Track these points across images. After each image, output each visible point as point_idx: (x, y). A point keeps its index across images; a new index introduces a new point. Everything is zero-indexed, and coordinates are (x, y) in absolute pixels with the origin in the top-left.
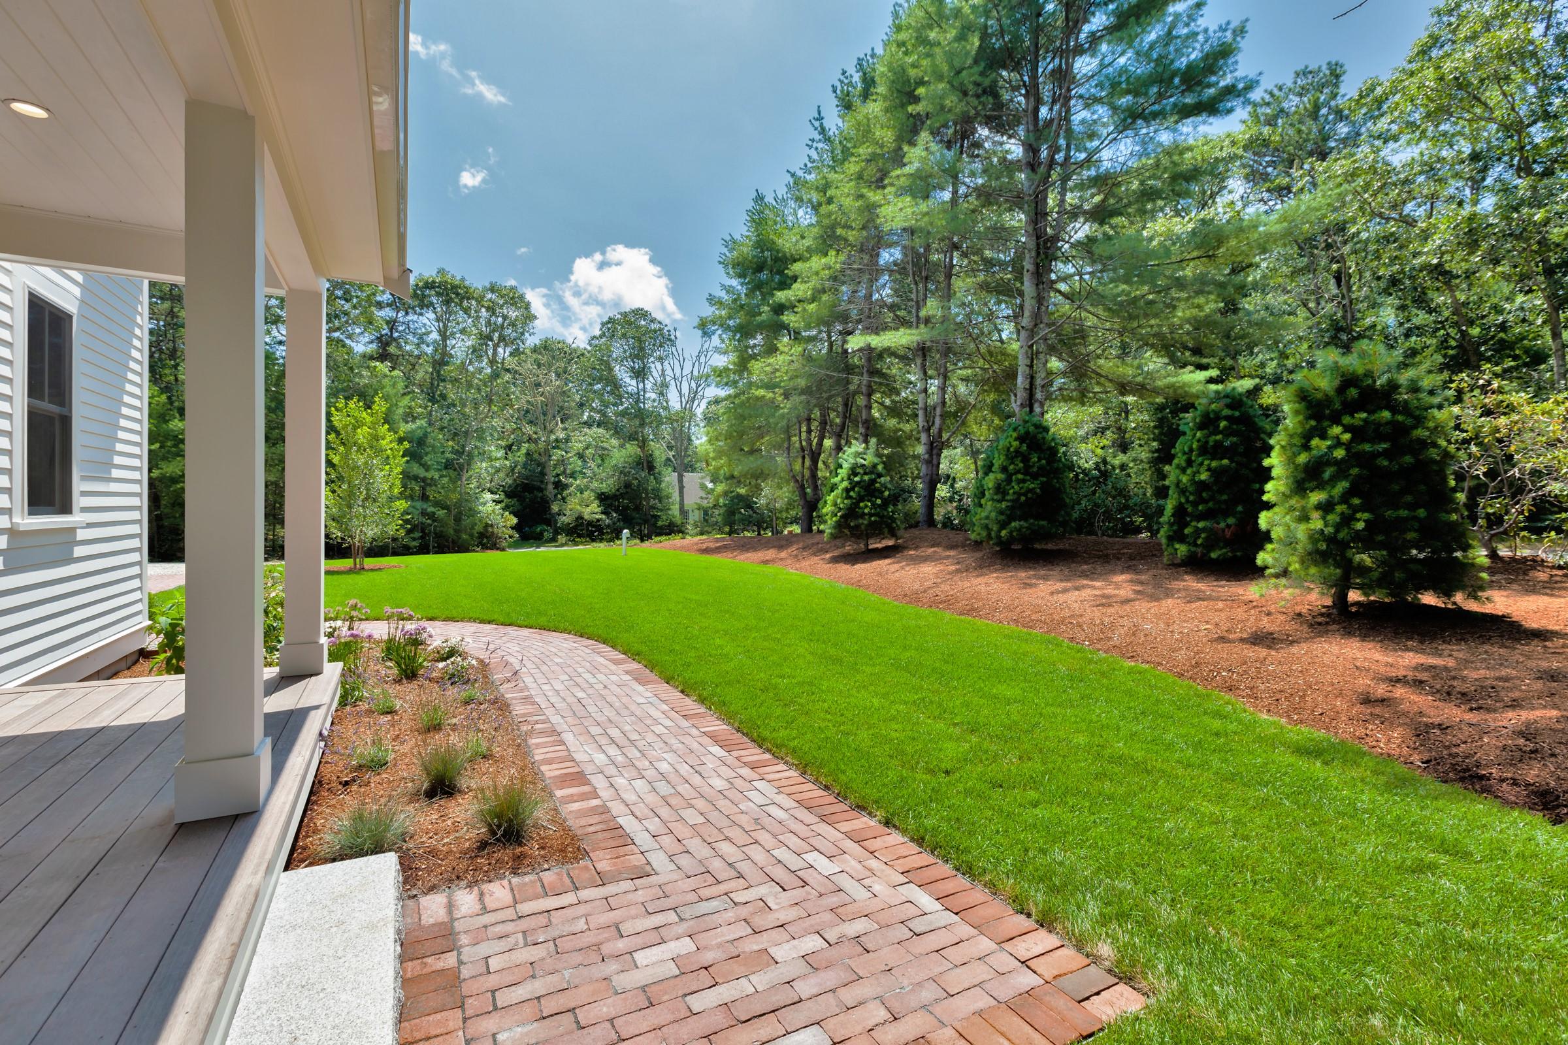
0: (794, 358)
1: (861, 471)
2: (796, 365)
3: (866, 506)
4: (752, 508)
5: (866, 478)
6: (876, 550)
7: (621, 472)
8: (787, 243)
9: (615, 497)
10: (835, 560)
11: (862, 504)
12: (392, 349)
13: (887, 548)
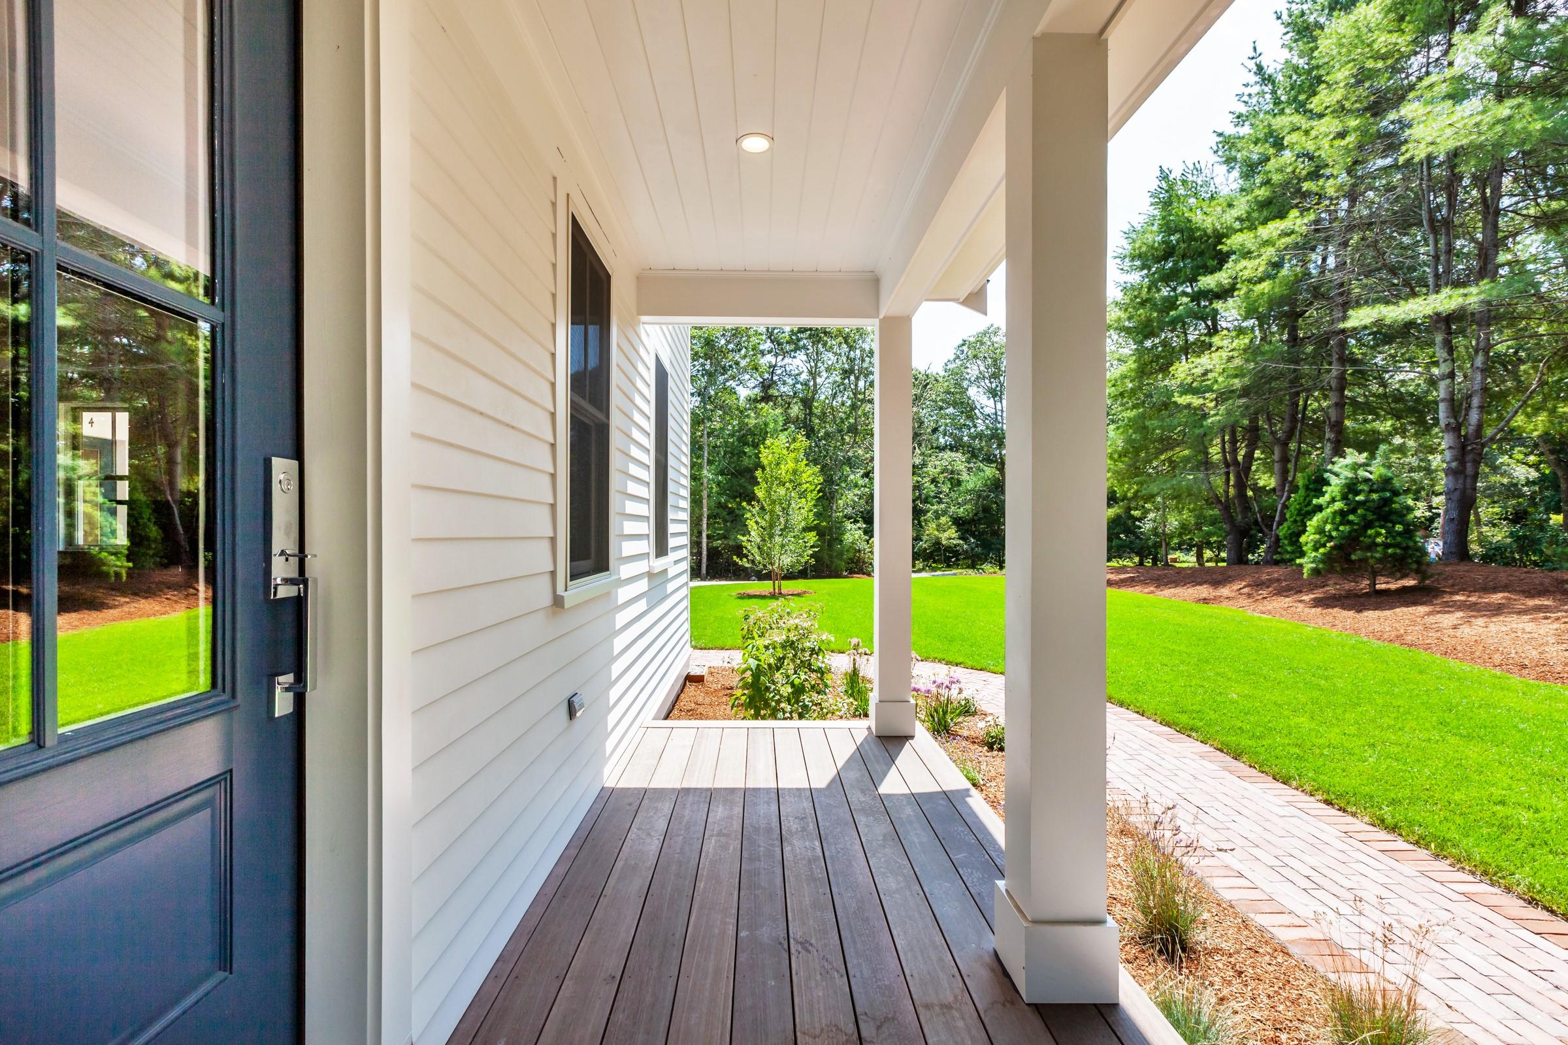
0: (1235, 354)
1: (1366, 488)
2: (1238, 362)
3: (1379, 534)
4: (1134, 534)
5: (1375, 496)
6: (1386, 592)
7: (979, 496)
8: (1206, 220)
9: (972, 521)
10: (1318, 603)
11: (1370, 532)
12: (773, 392)
13: (1404, 589)
